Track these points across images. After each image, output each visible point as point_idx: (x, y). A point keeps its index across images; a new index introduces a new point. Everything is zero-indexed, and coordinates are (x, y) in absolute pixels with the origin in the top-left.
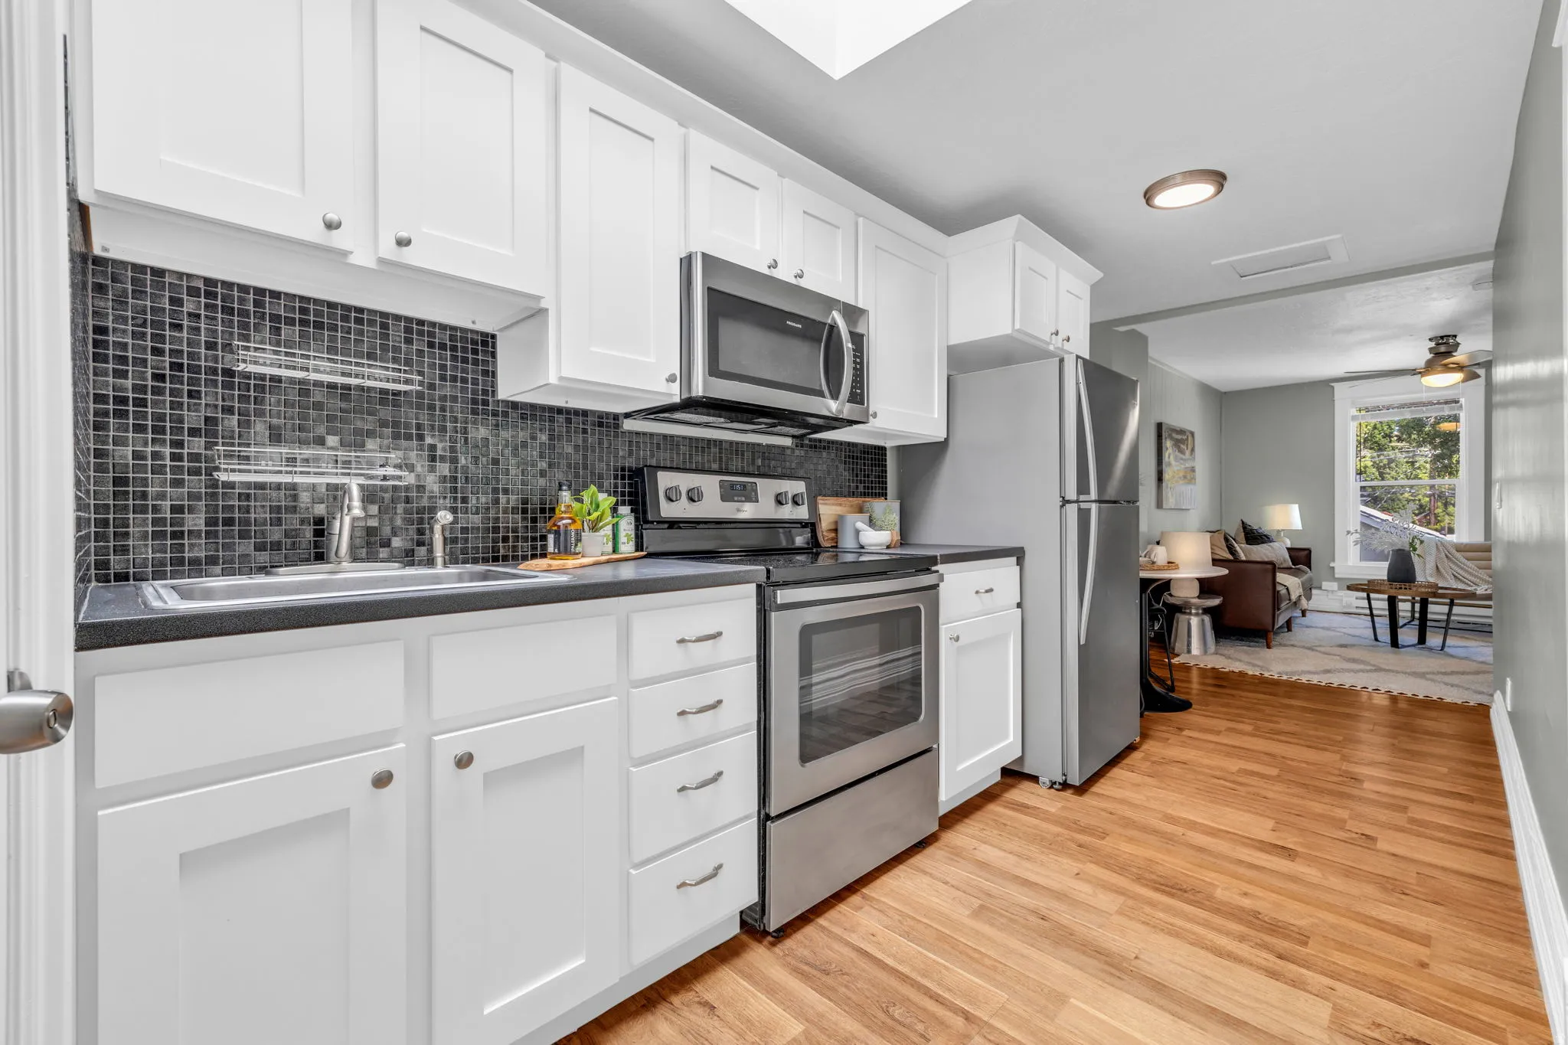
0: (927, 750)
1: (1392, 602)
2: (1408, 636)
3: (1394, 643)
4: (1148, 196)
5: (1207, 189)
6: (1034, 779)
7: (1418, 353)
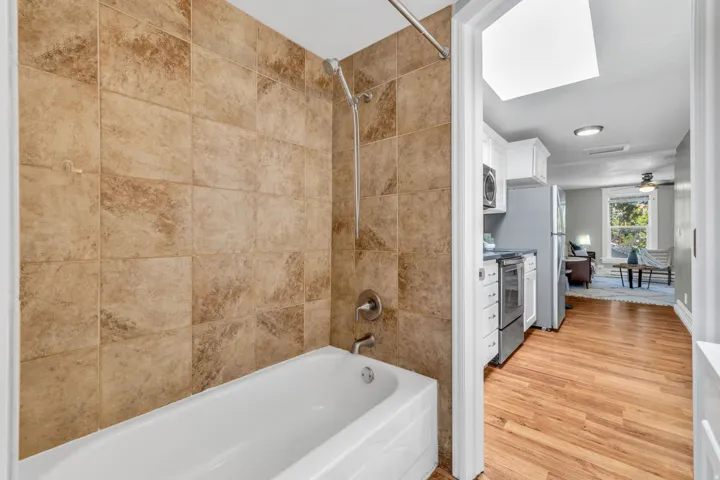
0: (521, 316)
1: (630, 272)
2: (635, 284)
3: (631, 287)
4: (576, 132)
5: (597, 131)
6: (540, 328)
7: (639, 179)
